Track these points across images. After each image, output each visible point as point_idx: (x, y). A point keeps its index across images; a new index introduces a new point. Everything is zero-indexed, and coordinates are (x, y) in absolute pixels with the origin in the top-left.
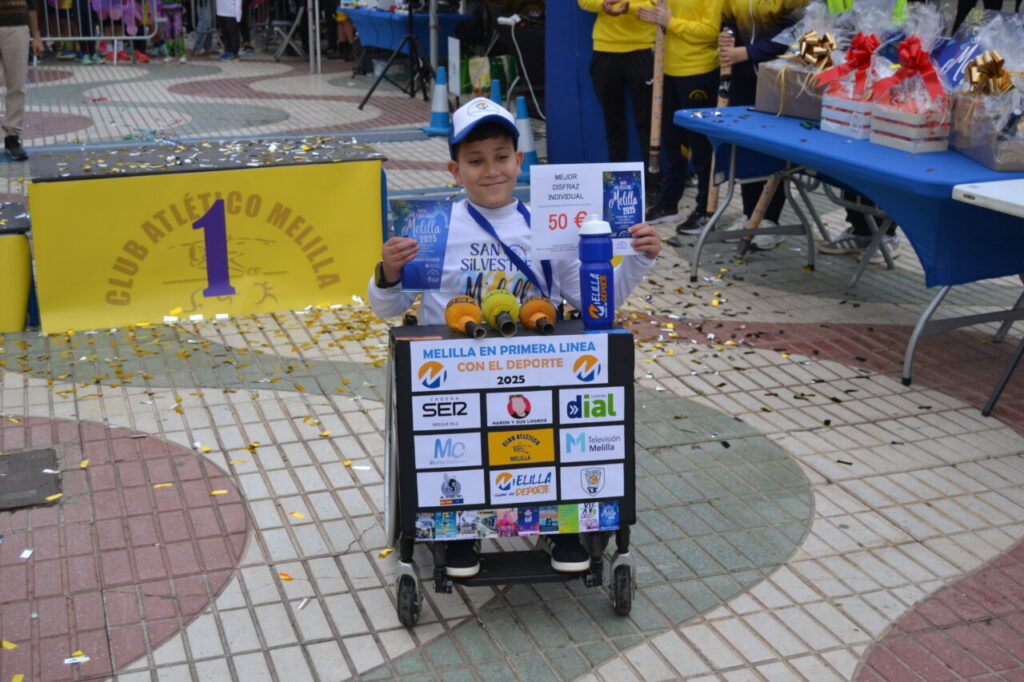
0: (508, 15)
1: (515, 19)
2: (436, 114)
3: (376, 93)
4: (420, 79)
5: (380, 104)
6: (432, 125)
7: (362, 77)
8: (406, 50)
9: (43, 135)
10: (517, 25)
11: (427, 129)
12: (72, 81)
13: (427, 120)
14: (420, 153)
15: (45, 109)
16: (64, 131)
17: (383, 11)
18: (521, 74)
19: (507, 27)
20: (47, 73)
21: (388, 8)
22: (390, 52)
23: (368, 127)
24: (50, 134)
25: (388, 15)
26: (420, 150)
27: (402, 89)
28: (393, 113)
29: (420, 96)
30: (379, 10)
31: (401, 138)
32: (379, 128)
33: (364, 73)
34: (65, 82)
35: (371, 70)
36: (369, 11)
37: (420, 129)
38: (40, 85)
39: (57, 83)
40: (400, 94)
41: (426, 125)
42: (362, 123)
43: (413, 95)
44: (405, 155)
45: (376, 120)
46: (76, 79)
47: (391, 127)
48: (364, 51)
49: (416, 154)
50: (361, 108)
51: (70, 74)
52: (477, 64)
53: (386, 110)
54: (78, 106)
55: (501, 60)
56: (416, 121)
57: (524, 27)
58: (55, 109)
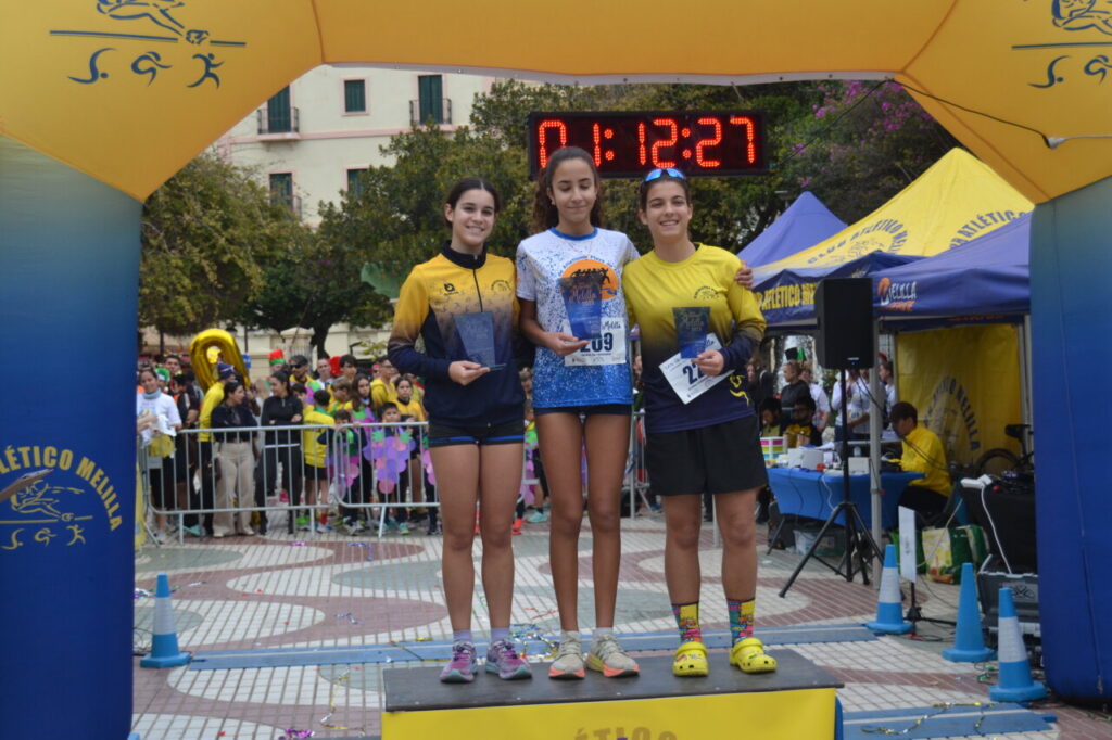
0: (976, 476)
1: (984, 481)
2: (884, 606)
3: (802, 574)
4: (860, 556)
5: (810, 590)
6: (880, 620)
7: (780, 552)
8: (840, 521)
9: (388, 629)
10: (988, 488)
11: (872, 625)
12: (422, 556)
13: (871, 612)
14: (866, 658)
15: (391, 594)
16: (415, 624)
17: (808, 471)
18: (994, 550)
19: (974, 492)
20: (393, 546)
21: (814, 467)
22: (820, 523)
23: (794, 622)
24: (397, 628)
25: (815, 476)
26: (866, 654)
27: (834, 569)
28: (824, 603)
29: (858, 578)
30: (803, 469)
31: (839, 638)
32: (809, 624)
33: (783, 548)
34: (414, 558)
35: (793, 543)
36: (791, 471)
37: (864, 625)
38: (386, 562)
39: (405, 560)
40: (832, 575)
41: (871, 619)
42: (785, 616)
43: (850, 578)
44: (846, 661)
45: (803, 611)
46: (427, 555)
47: (824, 622)
48: (783, 520)
49: (861, 660)
50: (782, 595)
51: (420, 549)
52: (933, 537)
53: (815, 598)
54: (430, 591)
55: (964, 532)
56: (856, 613)
57: (998, 491)
58: (403, 595)
